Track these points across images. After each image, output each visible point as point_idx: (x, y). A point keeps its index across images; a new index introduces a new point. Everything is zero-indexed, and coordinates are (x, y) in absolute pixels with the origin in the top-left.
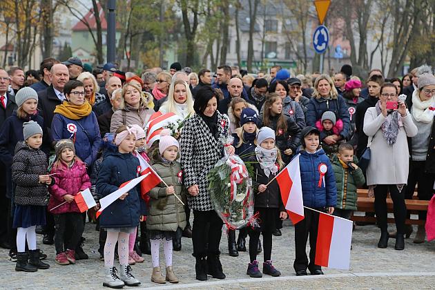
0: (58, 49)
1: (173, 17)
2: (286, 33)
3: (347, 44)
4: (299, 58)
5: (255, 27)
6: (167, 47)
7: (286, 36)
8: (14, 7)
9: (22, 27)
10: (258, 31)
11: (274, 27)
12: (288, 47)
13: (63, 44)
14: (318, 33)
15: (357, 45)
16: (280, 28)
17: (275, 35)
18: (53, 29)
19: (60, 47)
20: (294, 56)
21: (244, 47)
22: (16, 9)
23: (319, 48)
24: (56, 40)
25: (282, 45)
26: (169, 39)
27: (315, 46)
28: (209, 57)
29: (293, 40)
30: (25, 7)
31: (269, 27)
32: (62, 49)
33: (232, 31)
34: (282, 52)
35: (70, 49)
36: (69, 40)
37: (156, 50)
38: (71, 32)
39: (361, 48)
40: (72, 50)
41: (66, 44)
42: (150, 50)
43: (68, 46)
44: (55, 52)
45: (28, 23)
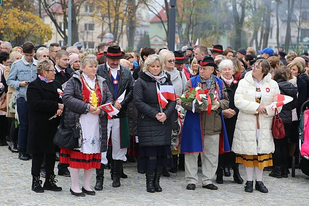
1: (227, 11)
5: (292, 17)
6: (221, 34)
8: (107, 5)
9: (112, 21)
10: (295, 21)
11: (308, 17)
13: (143, 33)
18: (135, 21)
19: (141, 35)
21: (283, 33)
22: (109, 6)
24: (138, 29)
26: (224, 28)
28: (254, 41)
30: (115, 5)
31: (305, 17)
32: (143, 36)
33: (273, 21)
35: (148, 36)
36: (147, 29)
37: (213, 37)
38: (149, 24)
40: (150, 37)
41: (145, 33)
42: (208, 36)
43: (146, 34)
44: (137, 39)
45: (117, 17)
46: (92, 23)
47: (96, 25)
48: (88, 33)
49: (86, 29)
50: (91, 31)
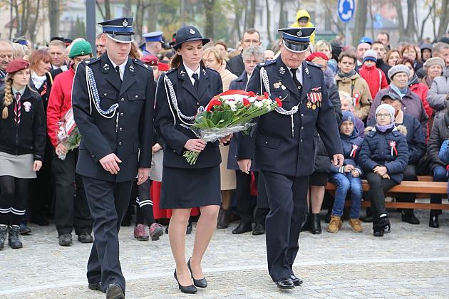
0: (69, 25)
3: (394, 12)
7: (324, 5)
12: (328, 17)
15: (405, 12)
20: (334, 28)
23: (345, 17)
25: (321, 15)
27: (340, 14)
29: (332, 10)
34: (320, 23)
39: (409, 17)
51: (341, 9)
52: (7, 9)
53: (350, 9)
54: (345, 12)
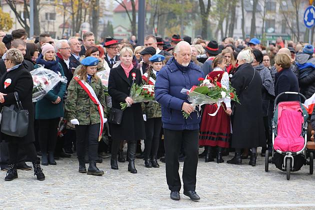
0: (103, 26)
2: (283, 12)
4: (293, 32)
5: (257, 8)
6: (187, 24)
7: (283, 15)
9: (76, 9)
10: (260, 11)
11: (273, 8)
12: (284, 23)
13: (106, 23)
14: (308, 11)
16: (278, 8)
17: (274, 14)
18: (99, 10)
19: (104, 25)
20: (289, 31)
21: (248, 24)
23: (309, 24)
24: (101, 19)
25: (279, 22)
26: (188, 18)
27: (305, 22)
28: (220, 32)
29: (288, 19)
31: (269, 7)
32: (106, 26)
33: (239, 11)
34: (279, 28)
35: (112, 26)
36: (111, 20)
37: (178, 27)
38: (113, 13)
40: (114, 27)
41: (109, 22)
42: (173, 27)
43: (110, 24)
44: (101, 29)
45: (80, 6)
46: (53, 12)
47: (57, 15)
48: (49, 22)
49: (47, 18)
50: (52, 21)
51: (306, 19)
52: (61, 15)
53: (313, 18)
54: (309, 20)
